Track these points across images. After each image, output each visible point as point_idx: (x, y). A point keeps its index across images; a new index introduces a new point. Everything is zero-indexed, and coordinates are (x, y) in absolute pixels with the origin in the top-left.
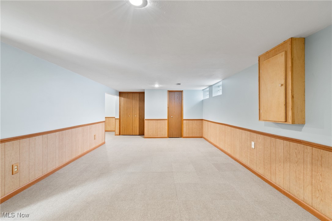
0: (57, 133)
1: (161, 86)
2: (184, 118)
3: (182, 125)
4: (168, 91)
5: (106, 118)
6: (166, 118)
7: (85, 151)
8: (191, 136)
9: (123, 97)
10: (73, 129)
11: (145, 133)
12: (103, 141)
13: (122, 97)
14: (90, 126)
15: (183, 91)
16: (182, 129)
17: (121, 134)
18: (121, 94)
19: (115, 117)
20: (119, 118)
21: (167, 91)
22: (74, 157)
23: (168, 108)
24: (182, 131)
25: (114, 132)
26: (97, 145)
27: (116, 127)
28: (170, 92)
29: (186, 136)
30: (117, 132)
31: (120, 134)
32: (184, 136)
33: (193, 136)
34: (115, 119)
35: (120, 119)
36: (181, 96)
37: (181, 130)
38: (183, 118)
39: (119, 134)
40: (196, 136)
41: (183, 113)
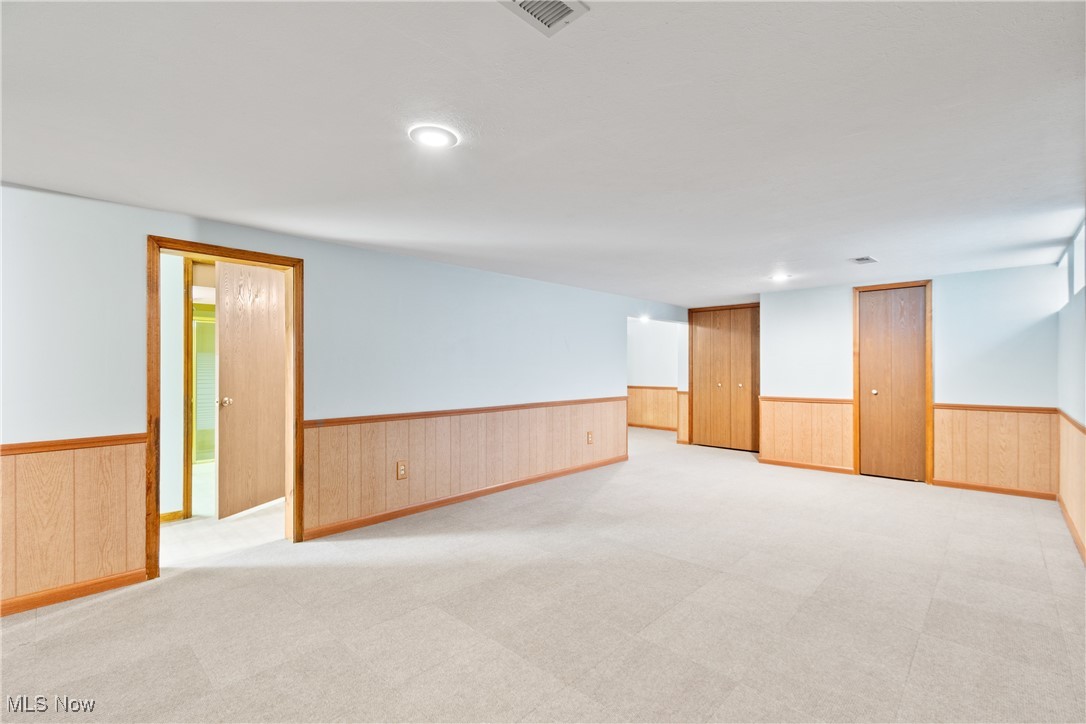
0: (482, 415)
1: (796, 276)
2: (938, 399)
3: (929, 429)
4: (856, 288)
5: (629, 387)
6: (850, 395)
7: (558, 468)
8: (983, 482)
9: (700, 325)
10: (521, 411)
11: (761, 446)
12: (622, 453)
13: (697, 324)
14: (574, 406)
15: (929, 281)
16: (929, 448)
17: (695, 440)
18: (694, 315)
19: (676, 388)
20: (687, 390)
21: (852, 290)
22: (523, 476)
23: (858, 355)
24: (929, 453)
25: (676, 433)
26: (598, 459)
27: (681, 419)
28: (862, 291)
29: (948, 478)
30: (684, 434)
31: (691, 442)
32: (937, 477)
33: (995, 484)
34: (678, 393)
35: (691, 394)
36: (921, 306)
37: (924, 449)
38: (932, 397)
39: (687, 439)
40: (1013, 486)
41: (932, 378)
